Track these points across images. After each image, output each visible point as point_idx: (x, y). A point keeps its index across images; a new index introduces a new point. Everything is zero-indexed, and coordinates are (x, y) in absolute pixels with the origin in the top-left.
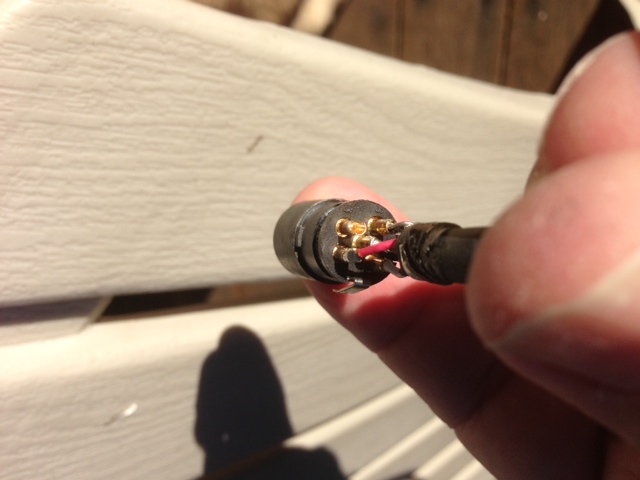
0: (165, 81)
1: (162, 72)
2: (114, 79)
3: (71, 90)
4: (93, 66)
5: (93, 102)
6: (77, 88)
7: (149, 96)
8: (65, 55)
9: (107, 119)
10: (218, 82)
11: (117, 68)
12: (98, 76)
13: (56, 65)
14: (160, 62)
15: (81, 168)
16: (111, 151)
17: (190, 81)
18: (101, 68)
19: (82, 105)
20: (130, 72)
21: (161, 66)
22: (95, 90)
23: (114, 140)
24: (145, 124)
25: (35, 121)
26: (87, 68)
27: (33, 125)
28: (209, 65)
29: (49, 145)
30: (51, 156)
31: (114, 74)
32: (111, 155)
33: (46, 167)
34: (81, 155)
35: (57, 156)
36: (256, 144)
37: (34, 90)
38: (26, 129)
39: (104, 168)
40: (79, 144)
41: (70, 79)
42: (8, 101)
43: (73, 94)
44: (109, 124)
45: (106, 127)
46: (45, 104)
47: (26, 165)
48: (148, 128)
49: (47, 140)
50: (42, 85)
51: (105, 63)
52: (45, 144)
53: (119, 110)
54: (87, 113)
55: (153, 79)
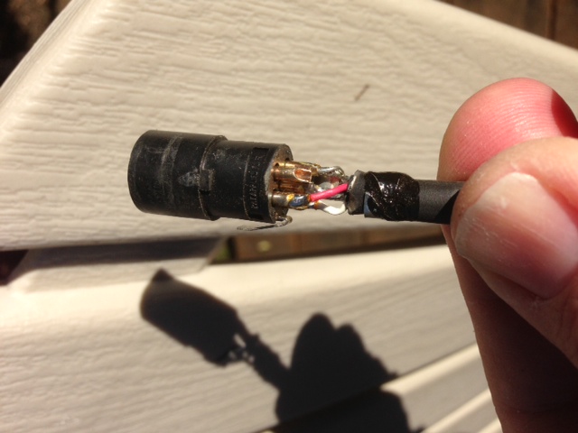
0: (286, 29)
1: (284, 20)
2: (242, 26)
3: (206, 36)
4: (225, 13)
5: (224, 48)
6: (210, 34)
7: (272, 43)
9: (235, 65)
10: (332, 30)
11: (245, 15)
12: (229, 23)
13: (193, 11)
14: (283, 10)
15: (211, 112)
16: (237, 95)
17: (308, 29)
18: (232, 15)
19: (214, 51)
20: (256, 20)
21: (283, 14)
22: (226, 36)
23: (239, 86)
24: (266, 71)
25: (174, 65)
26: (219, 15)
27: (172, 68)
28: (326, 13)
29: (185, 88)
30: (187, 99)
31: (242, 21)
32: (236, 100)
33: (181, 109)
34: (212, 99)
35: (192, 99)
36: (362, 93)
37: (174, 34)
38: (167, 72)
39: (230, 112)
40: (210, 89)
41: (204, 25)
42: (151, 44)
43: (208, 40)
44: (236, 70)
45: (233, 73)
46: (182, 49)
47: (165, 107)
48: (268, 75)
49: (183, 84)
50: (181, 30)
51: (235, 10)
52: (181, 87)
53: (245, 57)
54: (218, 58)
55: (275, 27)
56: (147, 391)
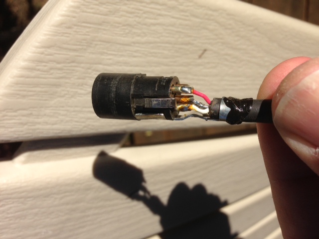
0: (161, 20)
1: (159, 15)
2: (137, 19)
3: (117, 25)
4: (127, 12)
5: (127, 31)
6: (120, 23)
7: (153, 28)
8: (115, 6)
9: (133, 40)
10: (186, 20)
11: (138, 13)
12: (130, 17)
13: (110, 12)
14: (159, 10)
15: (121, 66)
16: (135, 57)
17: (173, 20)
18: (131, 13)
19: (122, 33)
20: (145, 15)
21: (159, 12)
22: (128, 25)
23: (136, 51)
24: (150, 43)
25: (100, 41)
26: (124, 13)
27: (99, 43)
28: (182, 11)
29: (107, 53)
30: (108, 59)
31: (137, 16)
32: (135, 59)
33: (105, 65)
34: (121, 59)
35: (110, 59)
36: (203, 54)
37: (100, 24)
38: (96, 45)
39: (131, 66)
40: (120, 53)
41: (117, 19)
42: (87, 30)
43: (118, 27)
44: (134, 43)
46: (105, 32)
47: (96, 64)
48: (152, 45)
49: (105, 51)
50: (104, 22)
51: (133, 10)
52: (104, 53)
53: (139, 36)
54: (124, 37)
55: (155, 19)
56: (88, 216)
